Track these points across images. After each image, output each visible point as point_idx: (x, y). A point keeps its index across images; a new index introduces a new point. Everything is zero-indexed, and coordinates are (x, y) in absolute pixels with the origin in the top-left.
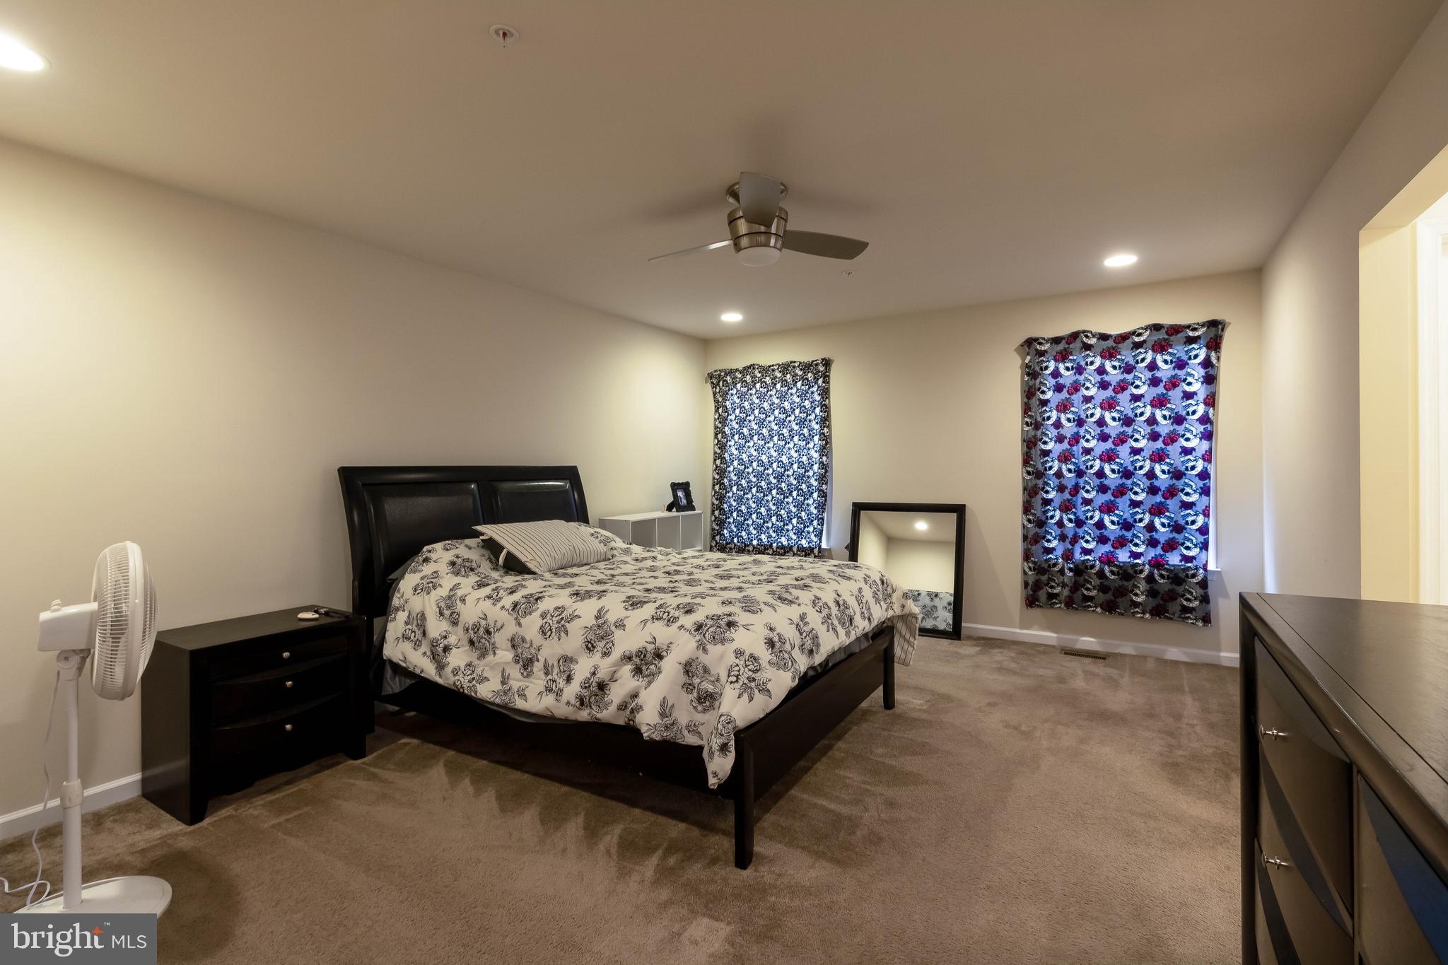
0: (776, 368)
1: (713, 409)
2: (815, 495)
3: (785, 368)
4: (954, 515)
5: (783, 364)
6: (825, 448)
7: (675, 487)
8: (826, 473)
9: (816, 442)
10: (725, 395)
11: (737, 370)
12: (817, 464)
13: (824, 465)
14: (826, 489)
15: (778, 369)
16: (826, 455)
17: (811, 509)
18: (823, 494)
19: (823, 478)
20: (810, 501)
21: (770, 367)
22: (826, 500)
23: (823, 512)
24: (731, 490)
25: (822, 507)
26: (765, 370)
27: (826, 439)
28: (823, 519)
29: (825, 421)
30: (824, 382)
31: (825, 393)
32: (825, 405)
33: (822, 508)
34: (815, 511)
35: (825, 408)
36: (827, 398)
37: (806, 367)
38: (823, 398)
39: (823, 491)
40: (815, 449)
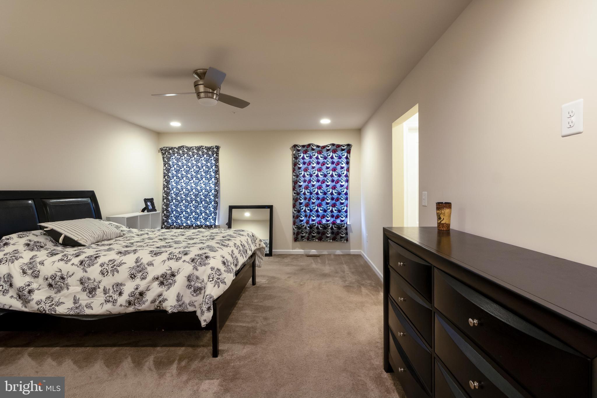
0: (194, 148)
1: (163, 165)
2: (213, 203)
3: (199, 148)
4: (269, 210)
5: (197, 147)
6: (217, 183)
7: (146, 200)
8: (217, 193)
9: (213, 181)
10: (169, 159)
11: (175, 148)
12: (214, 190)
13: (216, 190)
14: (218, 200)
15: (195, 149)
16: (217, 186)
17: (211, 209)
18: (216, 203)
19: (216, 196)
20: (211, 206)
21: (191, 147)
22: (217, 205)
23: (216, 210)
24: (172, 201)
26: (189, 149)
27: (217, 180)
28: (216, 213)
29: (217, 172)
30: (216, 156)
31: (217, 160)
32: (217, 165)
33: (216, 208)
34: (213, 210)
35: (217, 166)
36: (218, 162)
37: (208, 149)
38: (216, 162)
39: (216, 201)
40: (213, 184)
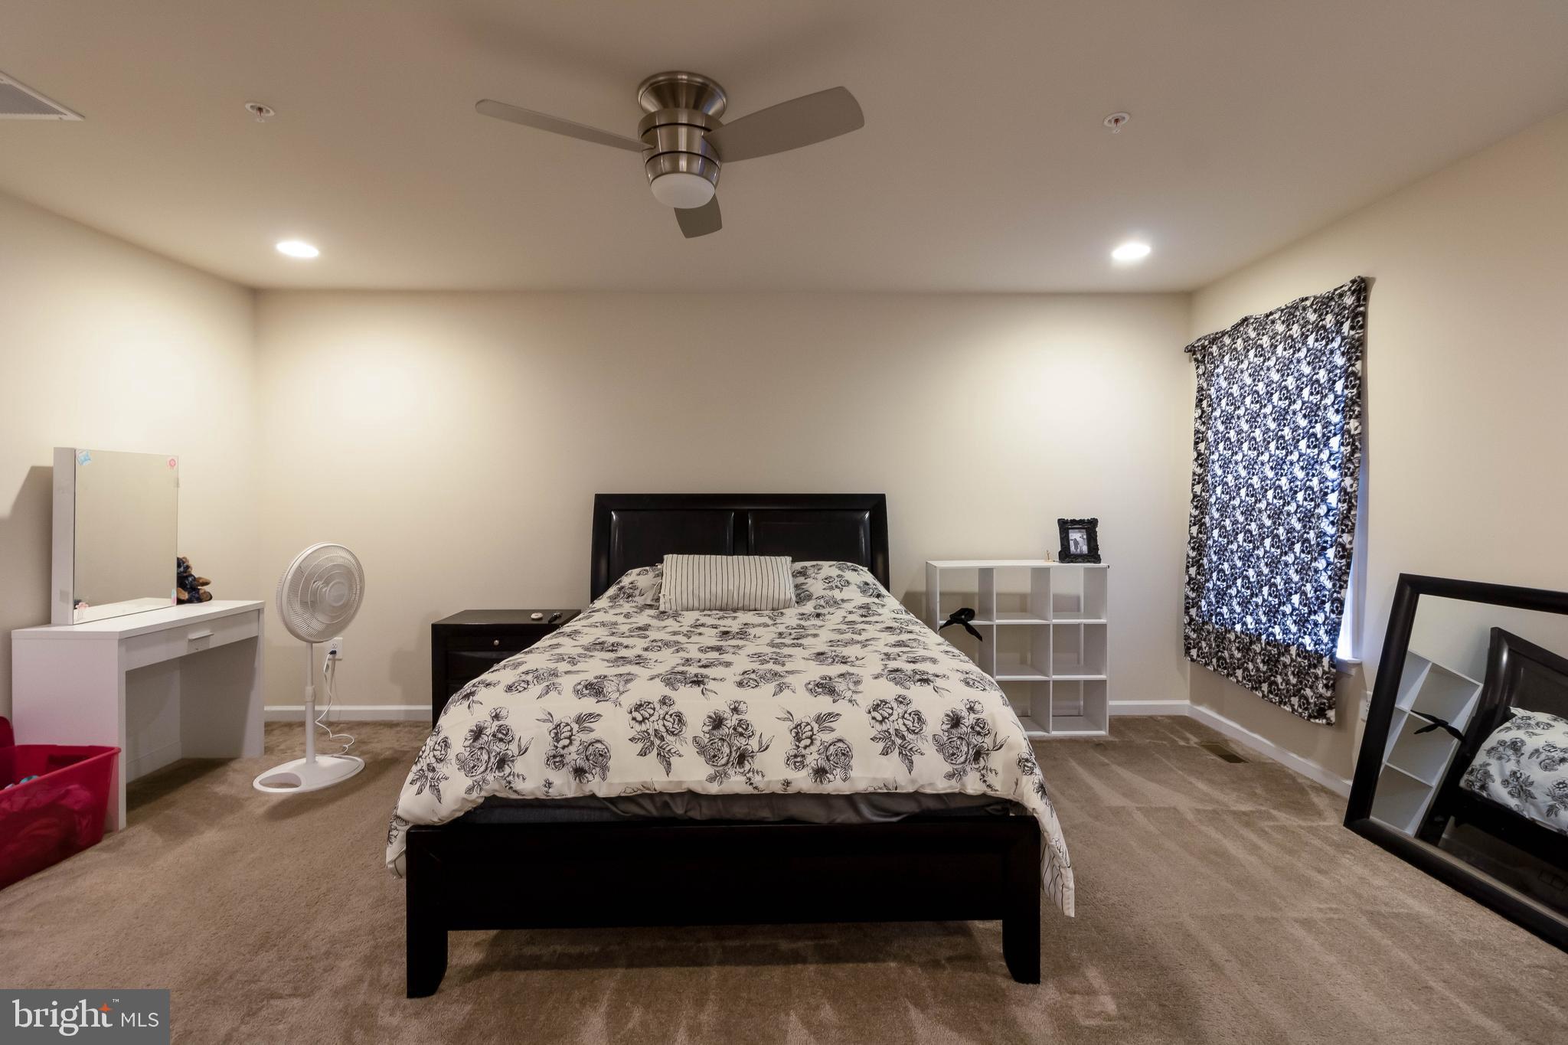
0: (1277, 316)
2: (1331, 553)
3: (1290, 313)
5: (1287, 307)
6: (1350, 460)
8: (1349, 510)
9: (1335, 449)
10: (1208, 376)
11: (1224, 333)
12: (1337, 493)
13: (1346, 493)
14: (1351, 542)
15: (1280, 319)
16: (1352, 475)
17: (1322, 579)
18: (1345, 553)
19: (1345, 522)
20: (1321, 564)
21: (1267, 316)
22: (1348, 566)
23: (1341, 587)
25: (1340, 578)
26: (1264, 323)
27: (1357, 444)
28: (1342, 603)
29: (1355, 405)
30: (1352, 328)
31: (1356, 349)
32: (1353, 373)
33: (1340, 580)
34: (1329, 585)
35: (1357, 382)
36: (1357, 359)
37: (1323, 304)
38: (1349, 360)
39: (1343, 546)
40: (1332, 463)
